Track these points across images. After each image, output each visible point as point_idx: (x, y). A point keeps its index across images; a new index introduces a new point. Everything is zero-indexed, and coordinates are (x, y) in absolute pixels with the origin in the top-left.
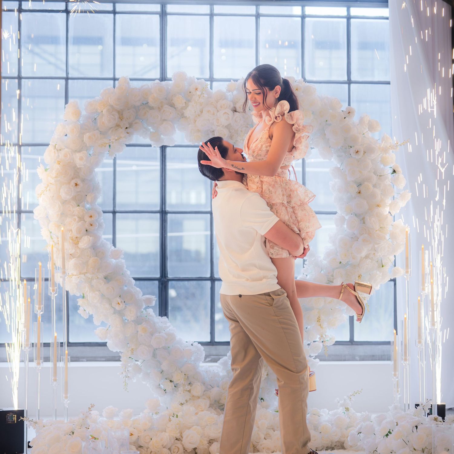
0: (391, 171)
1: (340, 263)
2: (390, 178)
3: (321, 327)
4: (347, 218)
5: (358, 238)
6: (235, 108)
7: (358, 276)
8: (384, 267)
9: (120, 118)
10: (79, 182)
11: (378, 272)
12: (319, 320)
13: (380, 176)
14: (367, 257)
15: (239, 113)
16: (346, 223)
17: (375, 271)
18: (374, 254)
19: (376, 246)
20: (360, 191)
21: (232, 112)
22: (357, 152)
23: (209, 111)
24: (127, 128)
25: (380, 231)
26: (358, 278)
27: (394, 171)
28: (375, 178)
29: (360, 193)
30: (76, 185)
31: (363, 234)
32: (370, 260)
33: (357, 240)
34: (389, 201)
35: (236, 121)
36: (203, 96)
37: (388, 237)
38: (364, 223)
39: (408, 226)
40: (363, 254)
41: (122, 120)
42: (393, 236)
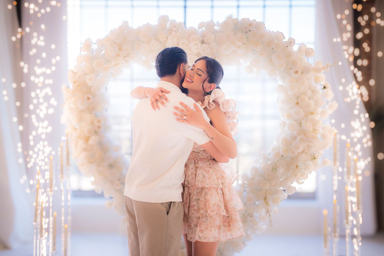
0: (323, 87)
1: (282, 156)
2: (321, 93)
3: (267, 204)
4: (288, 122)
5: (296, 138)
6: (203, 40)
7: (296, 166)
8: (316, 159)
9: (119, 49)
10: (90, 96)
11: (311, 163)
12: (265, 199)
13: (314, 91)
14: (303, 152)
15: (206, 44)
16: (286, 127)
17: (309, 162)
18: (308, 149)
19: (310, 144)
20: (298, 102)
21: (201, 44)
22: (296, 72)
23: (183, 44)
24: (125, 57)
25: (313, 132)
26: (295, 168)
27: (325, 87)
28: (309, 93)
29: (298, 104)
30: (88, 98)
31: (300, 134)
32: (305, 154)
33: (295, 139)
34: (320, 110)
35: (204, 50)
36: (178, 31)
37: (319, 136)
38: (301, 126)
39: (334, 129)
40: (300, 150)
41: (120, 51)
42: (324, 136)
